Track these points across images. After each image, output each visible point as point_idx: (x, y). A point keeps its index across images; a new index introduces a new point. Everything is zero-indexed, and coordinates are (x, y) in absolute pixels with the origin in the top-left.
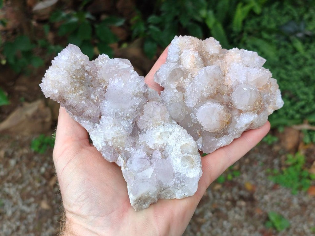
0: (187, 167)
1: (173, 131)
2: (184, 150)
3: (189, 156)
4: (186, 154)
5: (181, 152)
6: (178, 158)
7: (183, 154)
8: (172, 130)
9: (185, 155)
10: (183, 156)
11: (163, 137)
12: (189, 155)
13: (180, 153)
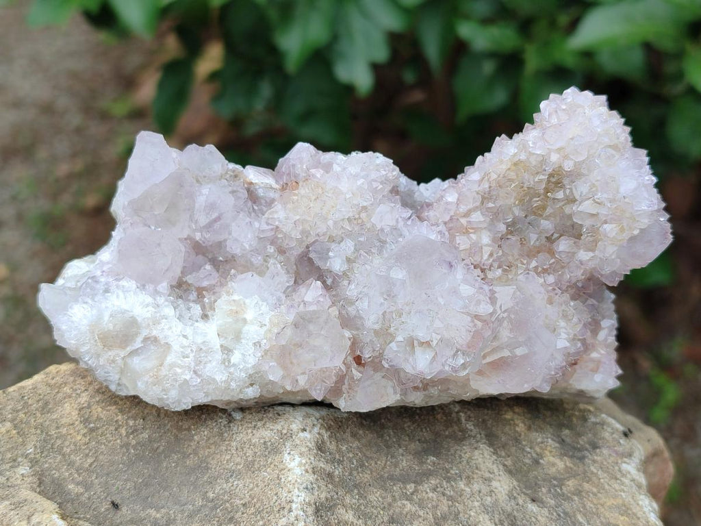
0: (106, 318)
1: (226, 362)
2: (152, 348)
3: (127, 346)
4: (138, 344)
5: (156, 338)
6: (149, 315)
7: (146, 339)
8: (232, 362)
9: (139, 339)
10: (145, 333)
11: (231, 320)
12: (129, 349)
13: (154, 333)
